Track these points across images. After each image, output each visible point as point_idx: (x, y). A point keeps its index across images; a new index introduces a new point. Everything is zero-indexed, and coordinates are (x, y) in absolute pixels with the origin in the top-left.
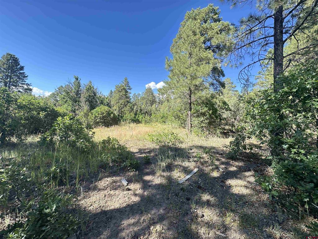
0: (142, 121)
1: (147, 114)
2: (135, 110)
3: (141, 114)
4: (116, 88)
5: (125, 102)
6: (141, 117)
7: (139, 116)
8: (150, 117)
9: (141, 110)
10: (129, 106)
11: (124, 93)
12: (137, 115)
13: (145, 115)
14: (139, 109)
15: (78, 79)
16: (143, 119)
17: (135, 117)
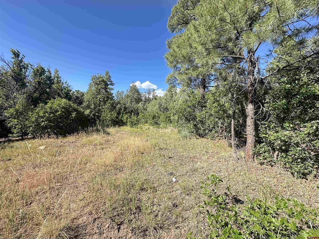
0: (127, 122)
1: (133, 113)
2: (117, 109)
3: (126, 113)
4: (92, 80)
5: (104, 98)
6: (125, 117)
7: (122, 116)
8: (137, 116)
9: (125, 108)
10: (109, 103)
11: (103, 86)
12: (120, 114)
13: (131, 114)
14: (123, 107)
15: (19, 55)
16: (129, 119)
17: (117, 117)
